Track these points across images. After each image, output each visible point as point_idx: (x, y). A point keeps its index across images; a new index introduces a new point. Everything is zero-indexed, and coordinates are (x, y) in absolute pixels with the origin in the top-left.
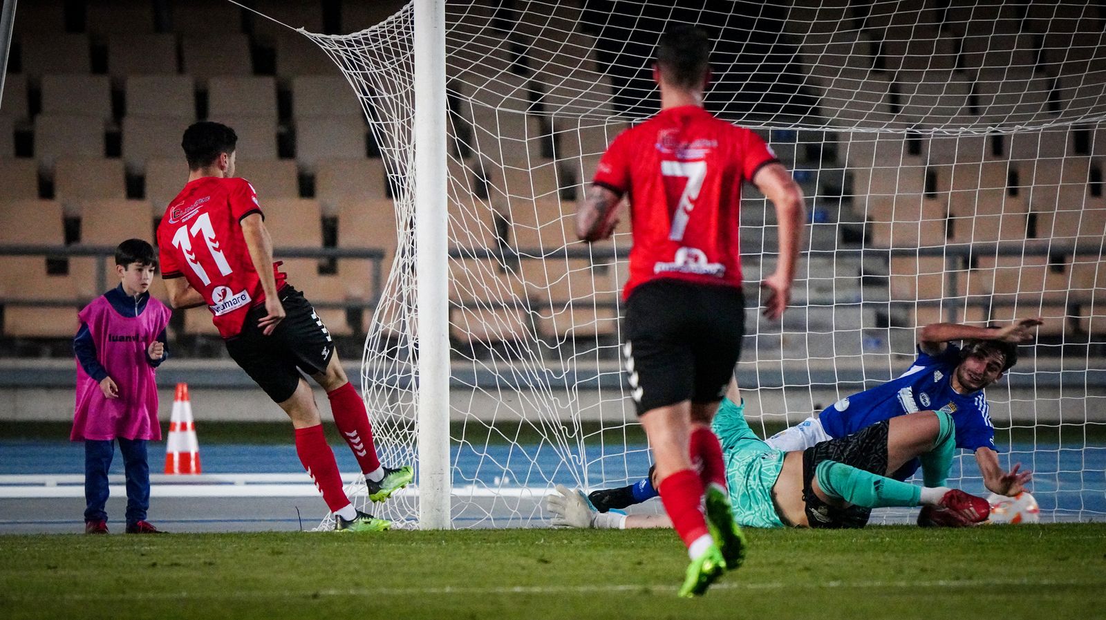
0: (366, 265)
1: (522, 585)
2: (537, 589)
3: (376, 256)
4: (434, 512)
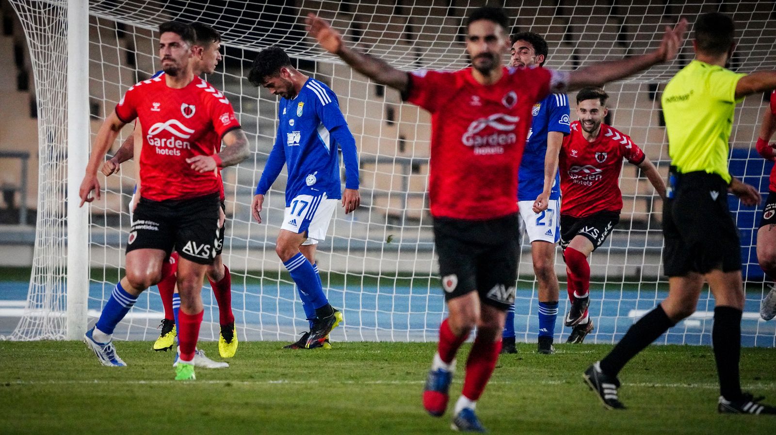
0: (17, 163)
1: (144, 380)
2: (155, 382)
3: (24, 156)
4: (77, 329)
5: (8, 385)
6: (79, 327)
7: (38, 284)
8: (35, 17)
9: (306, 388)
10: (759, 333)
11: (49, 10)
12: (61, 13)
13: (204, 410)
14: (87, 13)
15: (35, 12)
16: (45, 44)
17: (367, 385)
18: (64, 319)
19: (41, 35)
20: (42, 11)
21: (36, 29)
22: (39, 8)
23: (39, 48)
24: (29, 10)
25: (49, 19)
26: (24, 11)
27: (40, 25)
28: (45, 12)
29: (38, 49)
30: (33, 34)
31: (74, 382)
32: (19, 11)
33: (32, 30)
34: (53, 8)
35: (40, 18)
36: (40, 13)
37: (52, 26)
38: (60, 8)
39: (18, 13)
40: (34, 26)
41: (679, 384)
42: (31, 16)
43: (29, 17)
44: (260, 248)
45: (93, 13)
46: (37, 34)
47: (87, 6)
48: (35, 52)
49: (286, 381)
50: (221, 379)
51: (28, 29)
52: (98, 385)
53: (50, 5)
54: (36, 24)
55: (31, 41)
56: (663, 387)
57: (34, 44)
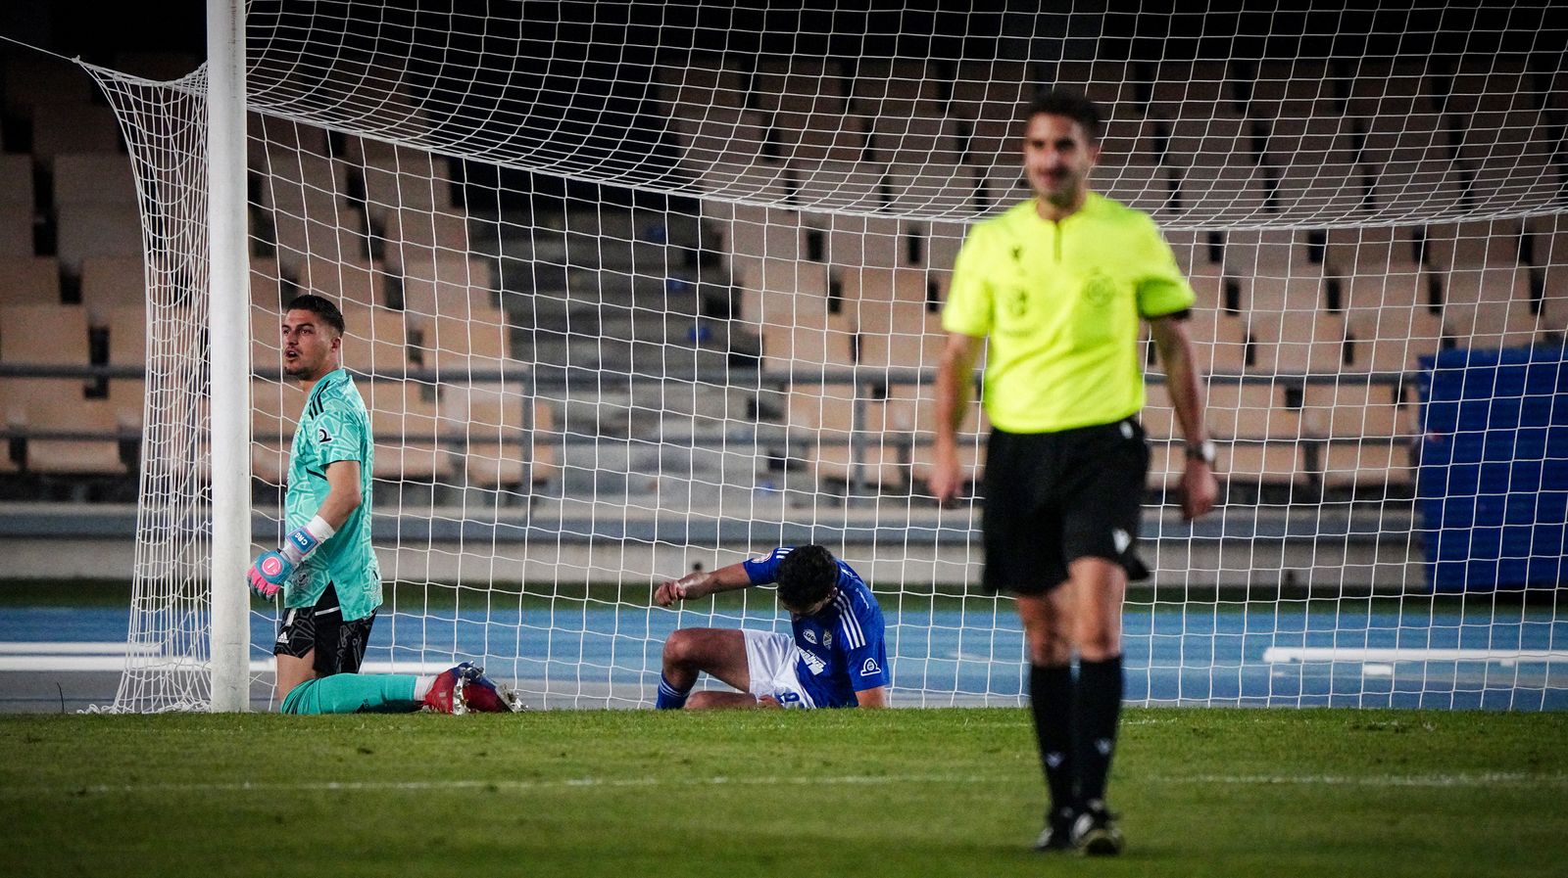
1: (338, 780)
2: (356, 786)
4: (230, 690)
5: (82, 793)
6: (235, 689)
7: (151, 612)
8: (149, 118)
9: (635, 793)
10: (1488, 686)
11: (176, 105)
12: (198, 112)
13: (437, 833)
14: (244, 107)
15: (148, 108)
16: (167, 167)
17: (746, 785)
18: (207, 674)
19: (159, 152)
20: (162, 105)
21: (150, 138)
22: (157, 100)
23: (155, 177)
24: (138, 104)
25: (175, 122)
26: (129, 107)
27: (158, 132)
28: (168, 107)
29: (152, 178)
30: (144, 149)
31: (206, 786)
32: (119, 106)
33: (142, 142)
34: (184, 102)
35: (158, 120)
36: (158, 110)
37: (182, 135)
38: (197, 98)
39: (116, 110)
40: (145, 132)
41: (1317, 778)
42: (140, 115)
43: (136, 117)
44: (550, 541)
45: (257, 108)
46: (152, 150)
47: (244, 95)
48: (146, 183)
49: (599, 781)
50: (478, 778)
51: (135, 141)
52: (251, 792)
53: (177, 94)
54: (150, 129)
55: (138, 161)
56: (1285, 784)
57: (145, 166)
